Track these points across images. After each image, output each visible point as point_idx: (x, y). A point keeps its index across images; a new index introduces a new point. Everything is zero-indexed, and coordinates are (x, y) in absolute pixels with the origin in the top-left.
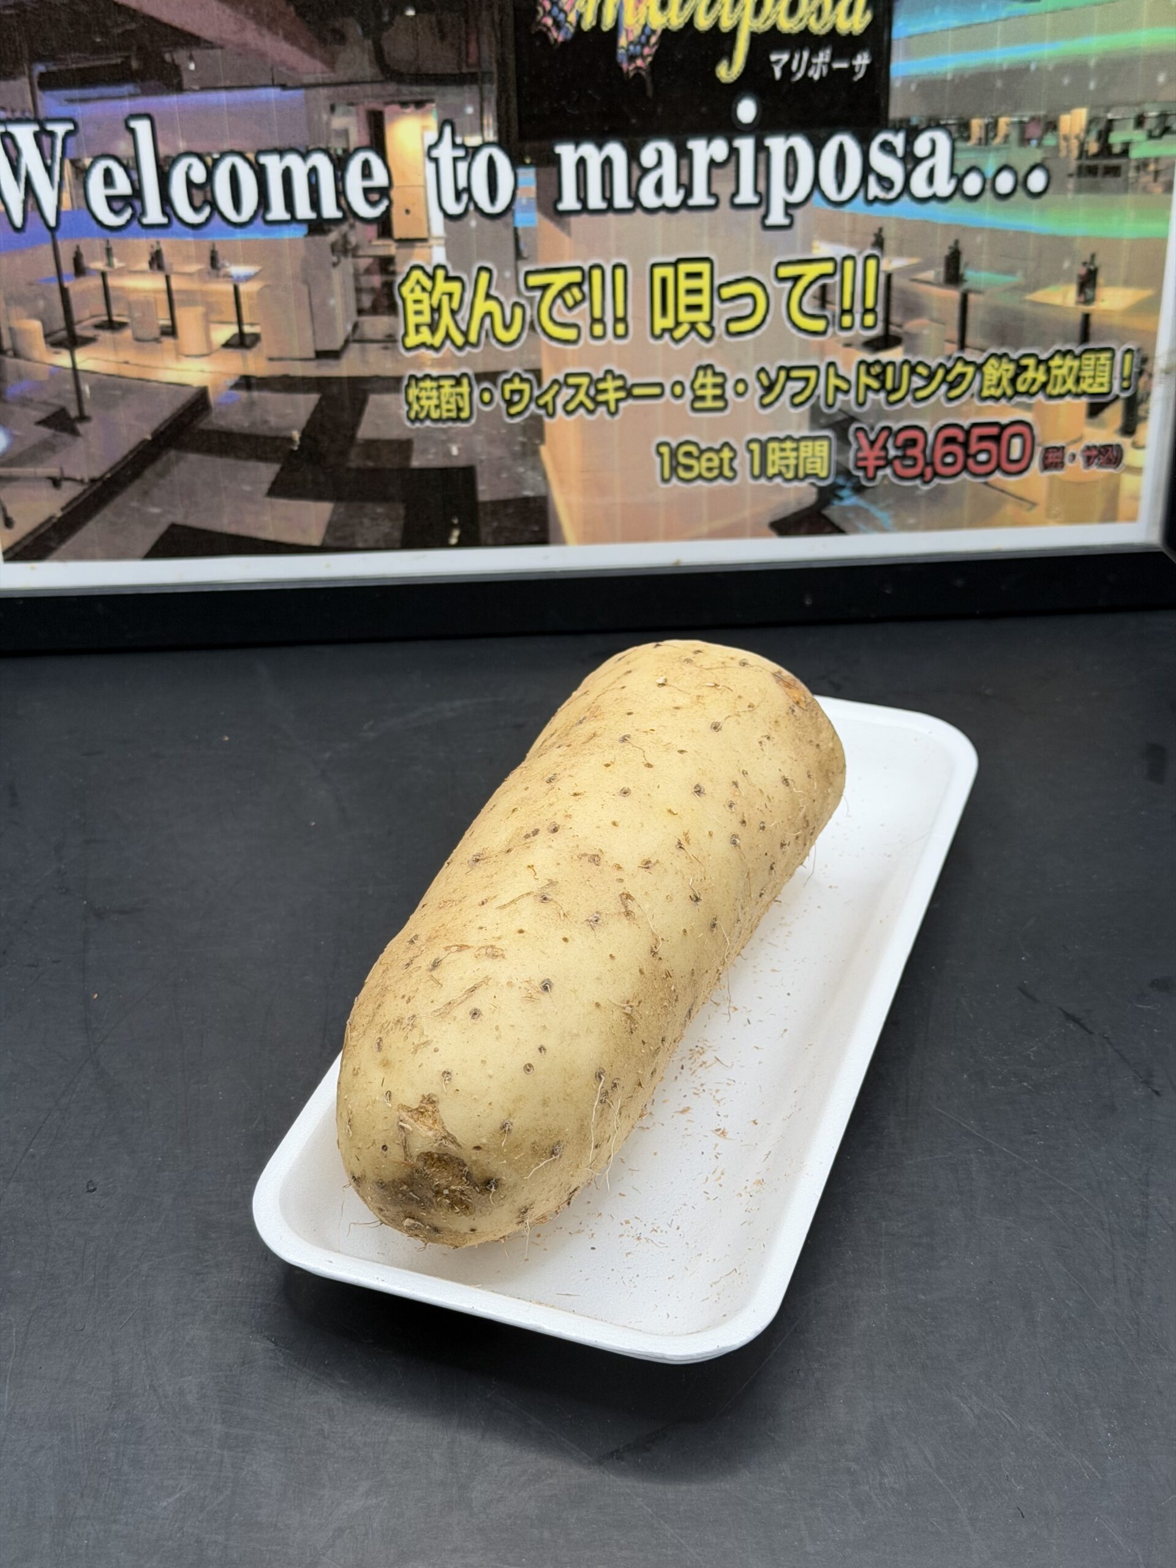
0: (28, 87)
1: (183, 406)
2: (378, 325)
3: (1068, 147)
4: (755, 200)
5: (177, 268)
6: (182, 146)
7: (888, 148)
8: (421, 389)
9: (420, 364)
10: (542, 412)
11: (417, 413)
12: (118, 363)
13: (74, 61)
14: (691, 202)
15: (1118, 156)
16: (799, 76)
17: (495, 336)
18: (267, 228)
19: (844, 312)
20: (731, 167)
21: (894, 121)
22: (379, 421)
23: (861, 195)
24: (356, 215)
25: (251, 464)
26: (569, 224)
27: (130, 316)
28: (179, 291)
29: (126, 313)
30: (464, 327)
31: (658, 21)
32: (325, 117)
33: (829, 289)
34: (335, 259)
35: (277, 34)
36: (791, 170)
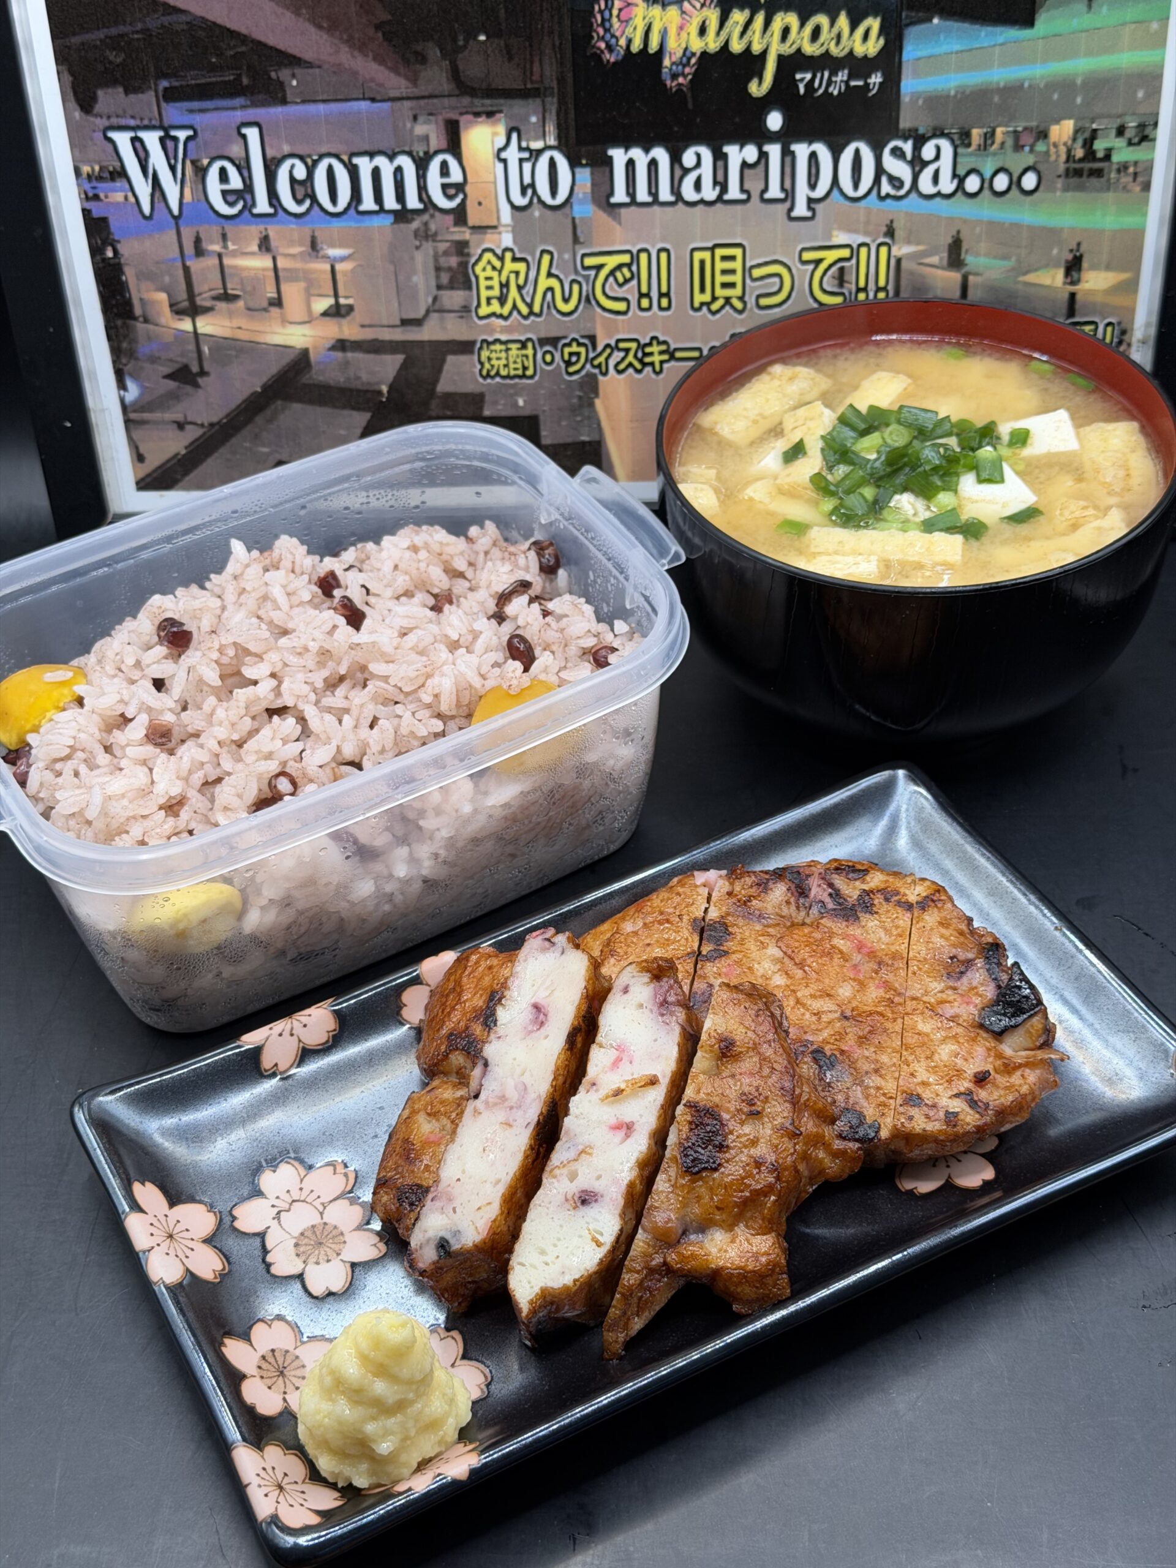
0: (154, 99)
1: (288, 364)
2: (454, 298)
3: (1057, 152)
4: (782, 196)
5: (282, 250)
6: (286, 149)
7: (898, 153)
8: (492, 351)
9: (492, 331)
10: (596, 371)
11: (488, 371)
12: (232, 328)
13: (195, 78)
14: (726, 197)
15: (1101, 160)
16: (821, 91)
17: (555, 307)
18: (359, 217)
19: (859, 290)
20: (761, 168)
21: (904, 130)
22: (456, 378)
23: (875, 192)
24: (435, 207)
25: (346, 412)
26: (620, 214)
27: (243, 290)
28: (285, 269)
29: (239, 287)
30: (528, 300)
31: (697, 45)
32: (409, 125)
33: (846, 271)
34: (417, 243)
35: (366, 56)
36: (813, 171)
